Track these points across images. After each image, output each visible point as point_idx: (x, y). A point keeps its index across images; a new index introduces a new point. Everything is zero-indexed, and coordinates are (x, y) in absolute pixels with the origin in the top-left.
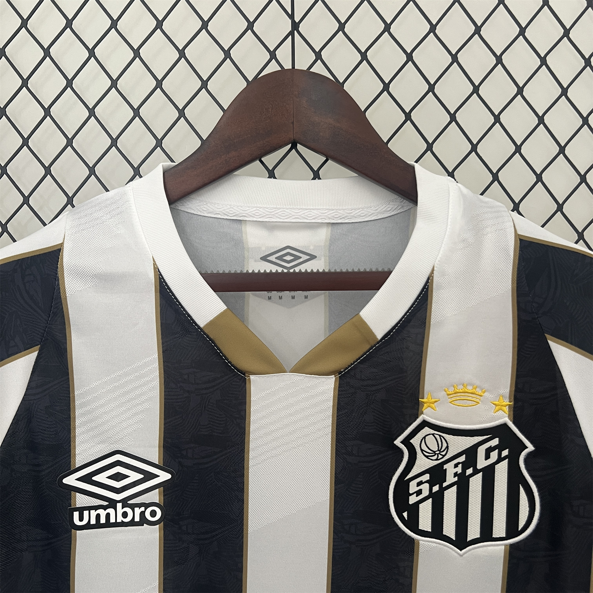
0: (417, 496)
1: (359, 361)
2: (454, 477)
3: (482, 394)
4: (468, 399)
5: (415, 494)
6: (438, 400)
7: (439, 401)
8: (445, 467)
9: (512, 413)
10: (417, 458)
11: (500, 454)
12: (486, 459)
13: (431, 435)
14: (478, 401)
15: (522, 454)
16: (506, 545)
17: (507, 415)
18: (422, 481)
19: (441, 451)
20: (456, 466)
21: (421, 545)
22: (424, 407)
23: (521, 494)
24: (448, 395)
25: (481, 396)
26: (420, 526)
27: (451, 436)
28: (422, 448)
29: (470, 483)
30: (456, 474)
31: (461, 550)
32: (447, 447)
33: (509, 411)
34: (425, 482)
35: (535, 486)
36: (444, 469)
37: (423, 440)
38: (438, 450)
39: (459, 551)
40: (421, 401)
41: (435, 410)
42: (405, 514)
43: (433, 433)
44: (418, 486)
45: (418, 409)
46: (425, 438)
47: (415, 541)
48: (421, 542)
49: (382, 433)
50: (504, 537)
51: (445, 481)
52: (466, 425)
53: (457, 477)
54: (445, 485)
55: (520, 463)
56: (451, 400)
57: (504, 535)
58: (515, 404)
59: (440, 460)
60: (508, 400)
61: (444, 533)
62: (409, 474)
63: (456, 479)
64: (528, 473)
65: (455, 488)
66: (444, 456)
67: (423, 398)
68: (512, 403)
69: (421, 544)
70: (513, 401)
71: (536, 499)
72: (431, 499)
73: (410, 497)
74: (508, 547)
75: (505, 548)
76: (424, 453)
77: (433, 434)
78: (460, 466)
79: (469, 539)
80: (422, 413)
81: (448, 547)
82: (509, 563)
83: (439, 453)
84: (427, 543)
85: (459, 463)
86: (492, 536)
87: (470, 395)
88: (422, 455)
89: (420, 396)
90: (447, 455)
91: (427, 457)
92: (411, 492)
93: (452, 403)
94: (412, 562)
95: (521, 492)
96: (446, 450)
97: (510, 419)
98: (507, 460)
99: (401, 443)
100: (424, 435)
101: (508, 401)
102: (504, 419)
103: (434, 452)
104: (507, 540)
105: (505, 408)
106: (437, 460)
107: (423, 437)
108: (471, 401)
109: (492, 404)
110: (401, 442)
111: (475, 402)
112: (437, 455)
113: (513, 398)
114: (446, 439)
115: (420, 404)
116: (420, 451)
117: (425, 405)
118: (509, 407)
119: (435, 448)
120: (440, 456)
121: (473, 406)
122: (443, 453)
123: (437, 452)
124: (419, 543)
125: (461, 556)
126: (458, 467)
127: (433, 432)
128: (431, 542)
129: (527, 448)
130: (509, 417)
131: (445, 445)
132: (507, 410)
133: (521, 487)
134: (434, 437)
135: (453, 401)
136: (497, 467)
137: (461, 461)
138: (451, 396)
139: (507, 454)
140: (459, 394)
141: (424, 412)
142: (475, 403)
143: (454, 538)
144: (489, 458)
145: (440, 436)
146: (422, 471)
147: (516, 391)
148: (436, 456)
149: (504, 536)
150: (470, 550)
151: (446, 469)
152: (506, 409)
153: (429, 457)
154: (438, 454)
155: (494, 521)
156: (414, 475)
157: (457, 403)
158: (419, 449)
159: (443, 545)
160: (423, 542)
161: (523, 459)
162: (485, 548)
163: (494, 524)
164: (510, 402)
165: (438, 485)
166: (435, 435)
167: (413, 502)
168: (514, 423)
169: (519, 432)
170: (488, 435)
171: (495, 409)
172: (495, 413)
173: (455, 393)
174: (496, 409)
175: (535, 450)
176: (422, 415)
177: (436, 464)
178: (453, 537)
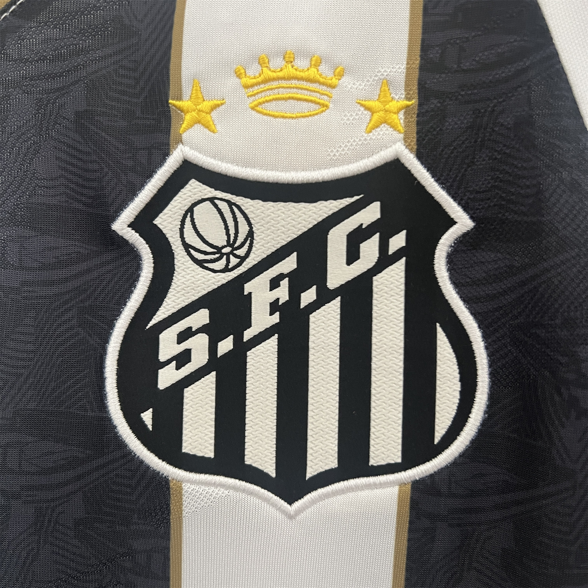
0: (178, 368)
1: (14, 9)
2: (271, 314)
3: (334, 81)
4: (299, 96)
5: (174, 363)
6: (219, 102)
7: (222, 104)
8: (248, 287)
9: (414, 128)
10: (176, 267)
11: (384, 246)
12: (349, 262)
13: (208, 202)
14: (324, 100)
15: (441, 241)
16: (402, 485)
17: (402, 136)
18: (191, 328)
19: (236, 245)
20: (274, 284)
21: (186, 495)
22: (185, 122)
23: (439, 349)
24: (246, 87)
25: (333, 87)
26: (184, 444)
27: (258, 203)
28: (187, 240)
29: (312, 326)
30: (274, 307)
31: (290, 503)
32: (251, 234)
33: (407, 125)
34: (200, 330)
35: (475, 325)
36: (246, 293)
37: (188, 219)
38: (229, 244)
39: (285, 504)
40: (174, 105)
41: (213, 132)
42: (147, 417)
43: (209, 195)
44: (179, 342)
45: (167, 131)
46: (190, 210)
47: (171, 484)
48: (186, 487)
49: (80, 206)
50: (396, 464)
51: (249, 326)
52: (296, 170)
53: (278, 314)
54: (248, 335)
55: (437, 267)
56: (256, 103)
57: (397, 458)
58: (420, 105)
59: (235, 271)
60: (402, 93)
61: (248, 461)
62: (158, 313)
63: (276, 318)
64: (458, 293)
65: (273, 343)
66: (243, 259)
67: (179, 98)
68: (413, 101)
69: (187, 491)
70: (416, 96)
71: (478, 359)
72: (214, 373)
73: (160, 371)
74: (409, 487)
75: (400, 491)
76: (192, 252)
77: (212, 200)
78: (285, 283)
79: (311, 472)
80: (179, 141)
81: (260, 497)
82: (411, 531)
83: (231, 253)
84: (203, 487)
85: (281, 277)
86: (368, 461)
87: (304, 84)
88: (188, 258)
89: (171, 93)
90: (252, 255)
91: (200, 263)
92: (163, 357)
93: (259, 108)
94: (167, 536)
95: (439, 343)
96: (248, 242)
97: (408, 146)
98: (403, 260)
99: (130, 229)
100: (190, 204)
101: (403, 96)
102: (394, 147)
103: (219, 249)
104: (405, 469)
105: (395, 116)
106: (226, 269)
107: (186, 208)
108: (305, 104)
109: (362, 109)
110: (129, 226)
111: (318, 103)
112: (225, 256)
113: (415, 88)
114: (246, 211)
115: (173, 114)
116: (182, 248)
117: (188, 117)
118: (405, 113)
119: (220, 240)
120: (234, 261)
121: (314, 115)
122: (241, 252)
123: (224, 251)
124: (181, 488)
125: (291, 517)
126: (279, 286)
127: (209, 192)
128: (215, 485)
129: (455, 223)
130: (406, 142)
131: (244, 229)
132: (402, 121)
133: (439, 330)
134: (216, 206)
135: (260, 104)
136: (378, 280)
137: (286, 271)
138: (256, 89)
139: (404, 245)
140: (275, 84)
141: (185, 136)
142: (317, 107)
143: (274, 471)
144: (358, 258)
145: (230, 204)
146: (190, 301)
147: (422, 68)
148: (224, 261)
149: (399, 460)
150: (313, 502)
151: (250, 294)
152: (400, 119)
153: (206, 265)
154: (228, 255)
155: (372, 423)
156: (169, 313)
157: (271, 108)
158: (179, 242)
159: (244, 491)
160: (193, 487)
161: (444, 254)
162: (351, 495)
163: (372, 430)
164: (409, 99)
165: (232, 337)
166: (216, 201)
167: (168, 384)
168: (420, 156)
169: (432, 180)
170: (352, 197)
171: (370, 120)
172: (371, 132)
173: (266, 81)
174: (372, 123)
175: (475, 227)
176: (180, 146)
177: (224, 282)
178: (272, 471)
